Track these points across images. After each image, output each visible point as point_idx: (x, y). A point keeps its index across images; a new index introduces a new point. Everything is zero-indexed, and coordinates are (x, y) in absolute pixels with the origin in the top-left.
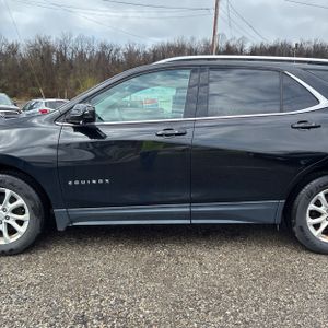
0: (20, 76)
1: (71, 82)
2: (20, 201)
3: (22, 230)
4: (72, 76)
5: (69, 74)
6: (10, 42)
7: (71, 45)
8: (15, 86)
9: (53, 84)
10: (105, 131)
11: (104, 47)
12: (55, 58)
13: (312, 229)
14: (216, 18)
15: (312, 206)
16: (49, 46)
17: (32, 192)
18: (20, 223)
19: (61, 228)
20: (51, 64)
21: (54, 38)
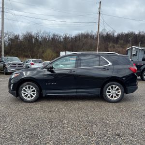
0: (19, 48)
1: (41, 50)
2: (34, 89)
3: (34, 96)
4: (41, 48)
5: (39, 47)
6: (16, 34)
7: (41, 35)
8: (17, 53)
9: (33, 51)
10: (55, 71)
11: (54, 35)
12: (34, 40)
13: (108, 96)
14: (99, 26)
15: (108, 90)
16: (31, 36)
17: (37, 86)
18: (34, 94)
19: (44, 96)
20: (32, 43)
21: (34, 33)
